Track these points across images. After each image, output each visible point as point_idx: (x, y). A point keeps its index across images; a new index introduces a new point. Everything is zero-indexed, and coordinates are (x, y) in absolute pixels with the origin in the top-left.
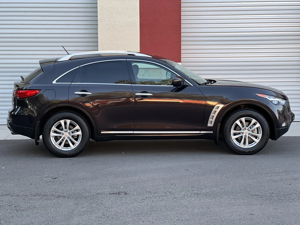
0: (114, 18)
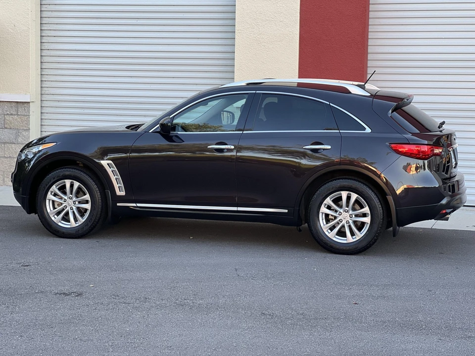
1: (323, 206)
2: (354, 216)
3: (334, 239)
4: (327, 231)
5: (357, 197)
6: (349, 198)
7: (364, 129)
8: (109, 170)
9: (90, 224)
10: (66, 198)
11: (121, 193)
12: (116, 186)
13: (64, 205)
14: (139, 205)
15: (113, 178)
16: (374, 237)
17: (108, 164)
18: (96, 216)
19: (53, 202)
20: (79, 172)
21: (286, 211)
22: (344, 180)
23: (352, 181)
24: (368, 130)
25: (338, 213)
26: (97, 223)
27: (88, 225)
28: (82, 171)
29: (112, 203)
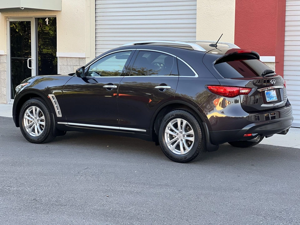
0: (211, 6)
1: (167, 128)
2: (185, 136)
3: (174, 151)
4: (170, 145)
5: (187, 123)
6: (182, 123)
7: (195, 75)
8: (53, 101)
9: (44, 135)
10: (33, 117)
11: (59, 115)
12: (57, 111)
13: (33, 122)
14: (69, 124)
15: (55, 106)
16: (196, 151)
17: (52, 97)
18: (48, 130)
19: (28, 120)
20: (39, 101)
21: (145, 131)
22: (179, 111)
23: (183, 111)
24: (197, 76)
25: (176, 134)
26: (49, 134)
27: (43, 135)
28: (40, 101)
29: (55, 122)
